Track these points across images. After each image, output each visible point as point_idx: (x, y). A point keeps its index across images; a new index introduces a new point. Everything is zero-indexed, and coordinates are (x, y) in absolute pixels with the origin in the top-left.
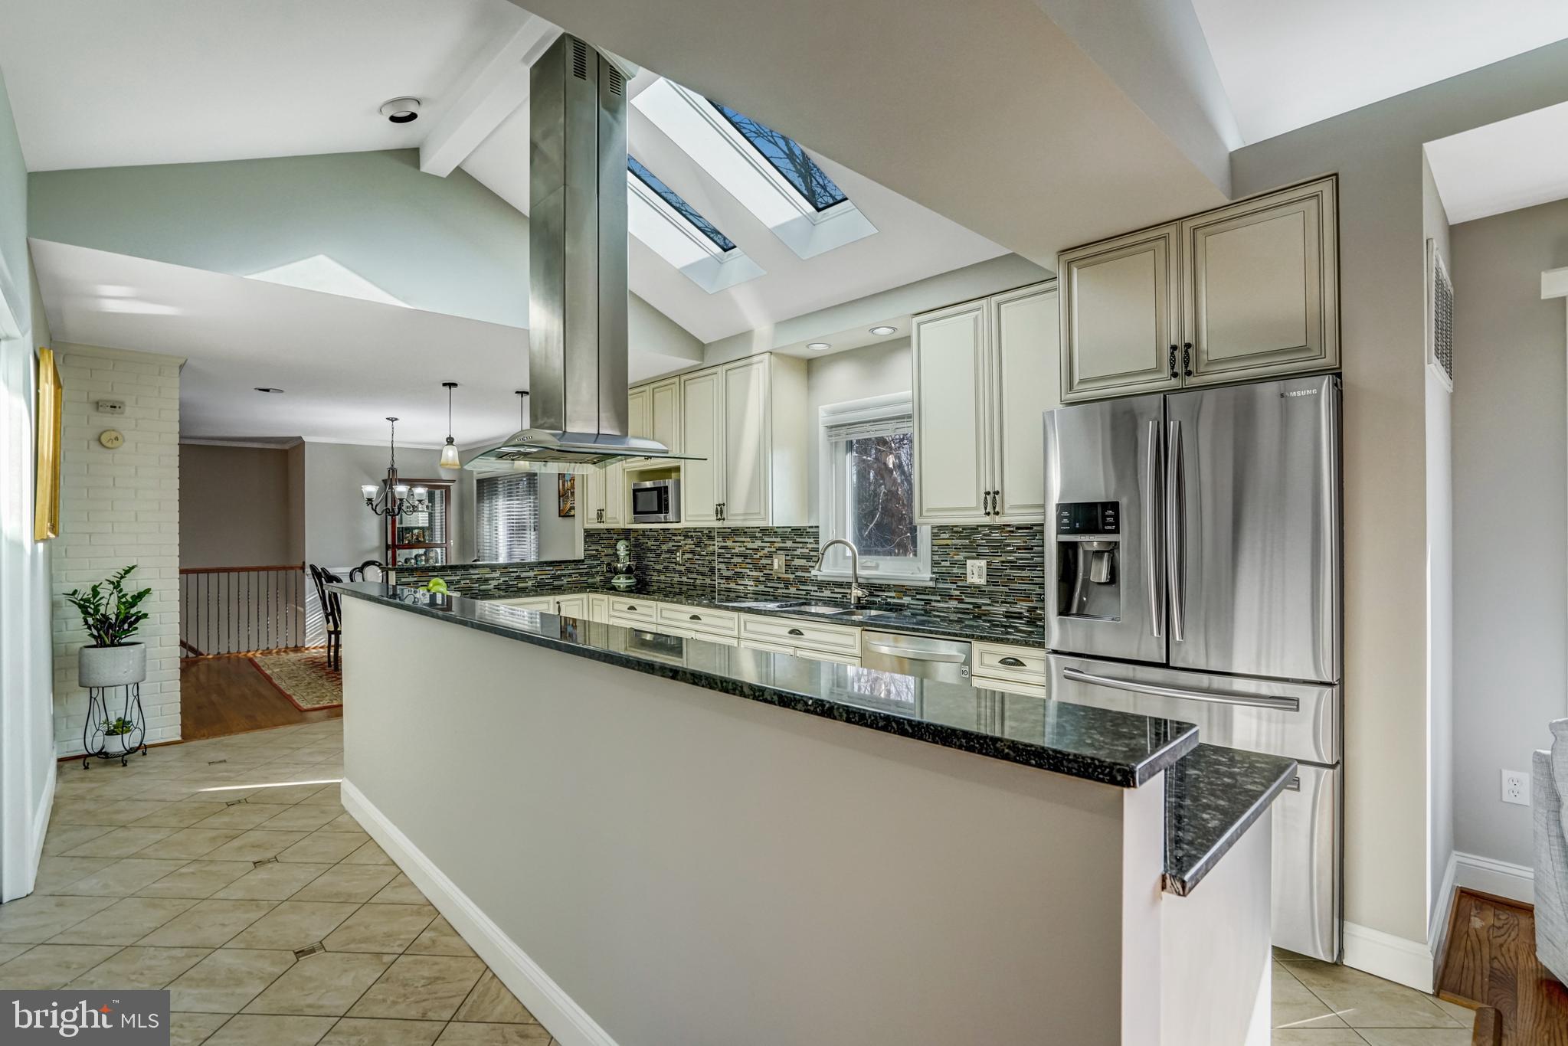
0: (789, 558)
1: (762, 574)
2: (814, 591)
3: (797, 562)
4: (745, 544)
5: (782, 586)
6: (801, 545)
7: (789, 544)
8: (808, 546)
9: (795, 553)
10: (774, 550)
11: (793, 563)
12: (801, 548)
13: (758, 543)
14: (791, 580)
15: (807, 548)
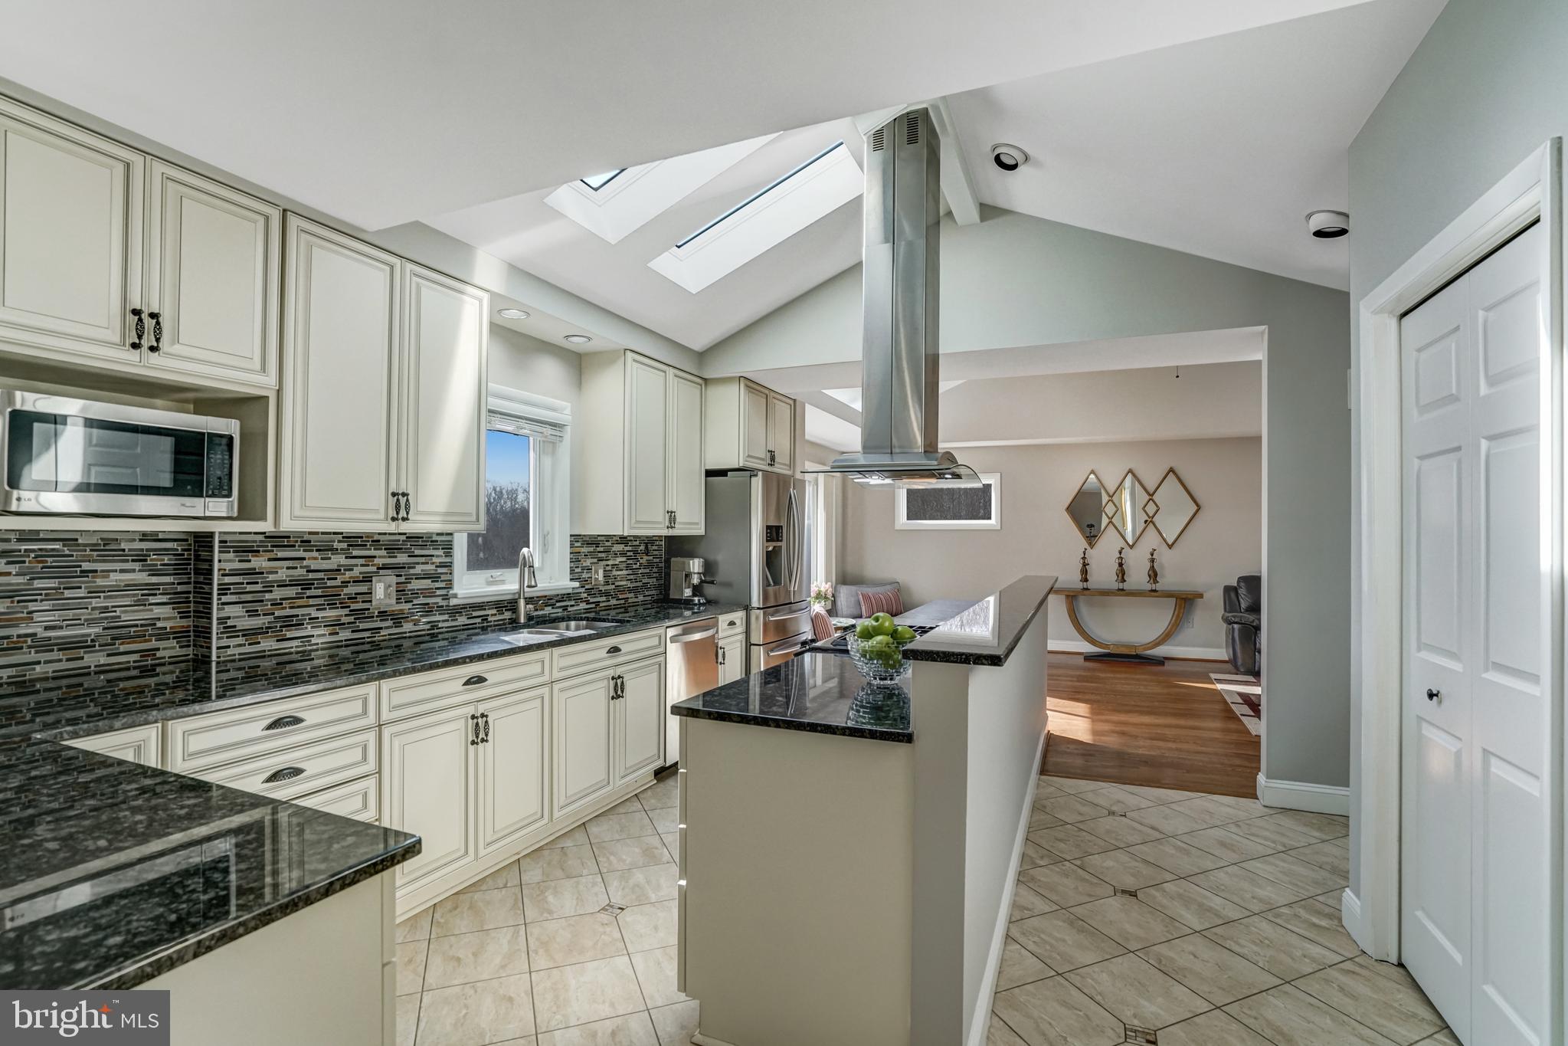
0: (402, 579)
1: (346, 611)
2: (444, 621)
3: (416, 585)
4: (305, 563)
5: (389, 623)
6: (423, 560)
7: (402, 558)
8: (435, 560)
9: (412, 571)
10: (374, 569)
11: (410, 587)
12: (423, 563)
13: (337, 560)
14: (405, 612)
15: (433, 563)
